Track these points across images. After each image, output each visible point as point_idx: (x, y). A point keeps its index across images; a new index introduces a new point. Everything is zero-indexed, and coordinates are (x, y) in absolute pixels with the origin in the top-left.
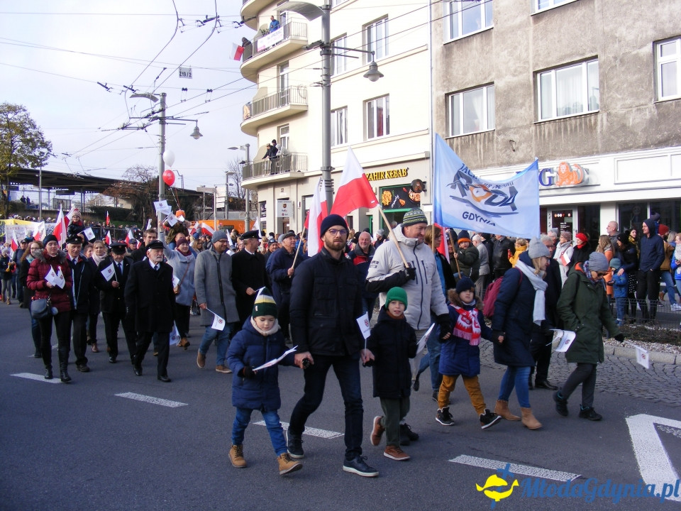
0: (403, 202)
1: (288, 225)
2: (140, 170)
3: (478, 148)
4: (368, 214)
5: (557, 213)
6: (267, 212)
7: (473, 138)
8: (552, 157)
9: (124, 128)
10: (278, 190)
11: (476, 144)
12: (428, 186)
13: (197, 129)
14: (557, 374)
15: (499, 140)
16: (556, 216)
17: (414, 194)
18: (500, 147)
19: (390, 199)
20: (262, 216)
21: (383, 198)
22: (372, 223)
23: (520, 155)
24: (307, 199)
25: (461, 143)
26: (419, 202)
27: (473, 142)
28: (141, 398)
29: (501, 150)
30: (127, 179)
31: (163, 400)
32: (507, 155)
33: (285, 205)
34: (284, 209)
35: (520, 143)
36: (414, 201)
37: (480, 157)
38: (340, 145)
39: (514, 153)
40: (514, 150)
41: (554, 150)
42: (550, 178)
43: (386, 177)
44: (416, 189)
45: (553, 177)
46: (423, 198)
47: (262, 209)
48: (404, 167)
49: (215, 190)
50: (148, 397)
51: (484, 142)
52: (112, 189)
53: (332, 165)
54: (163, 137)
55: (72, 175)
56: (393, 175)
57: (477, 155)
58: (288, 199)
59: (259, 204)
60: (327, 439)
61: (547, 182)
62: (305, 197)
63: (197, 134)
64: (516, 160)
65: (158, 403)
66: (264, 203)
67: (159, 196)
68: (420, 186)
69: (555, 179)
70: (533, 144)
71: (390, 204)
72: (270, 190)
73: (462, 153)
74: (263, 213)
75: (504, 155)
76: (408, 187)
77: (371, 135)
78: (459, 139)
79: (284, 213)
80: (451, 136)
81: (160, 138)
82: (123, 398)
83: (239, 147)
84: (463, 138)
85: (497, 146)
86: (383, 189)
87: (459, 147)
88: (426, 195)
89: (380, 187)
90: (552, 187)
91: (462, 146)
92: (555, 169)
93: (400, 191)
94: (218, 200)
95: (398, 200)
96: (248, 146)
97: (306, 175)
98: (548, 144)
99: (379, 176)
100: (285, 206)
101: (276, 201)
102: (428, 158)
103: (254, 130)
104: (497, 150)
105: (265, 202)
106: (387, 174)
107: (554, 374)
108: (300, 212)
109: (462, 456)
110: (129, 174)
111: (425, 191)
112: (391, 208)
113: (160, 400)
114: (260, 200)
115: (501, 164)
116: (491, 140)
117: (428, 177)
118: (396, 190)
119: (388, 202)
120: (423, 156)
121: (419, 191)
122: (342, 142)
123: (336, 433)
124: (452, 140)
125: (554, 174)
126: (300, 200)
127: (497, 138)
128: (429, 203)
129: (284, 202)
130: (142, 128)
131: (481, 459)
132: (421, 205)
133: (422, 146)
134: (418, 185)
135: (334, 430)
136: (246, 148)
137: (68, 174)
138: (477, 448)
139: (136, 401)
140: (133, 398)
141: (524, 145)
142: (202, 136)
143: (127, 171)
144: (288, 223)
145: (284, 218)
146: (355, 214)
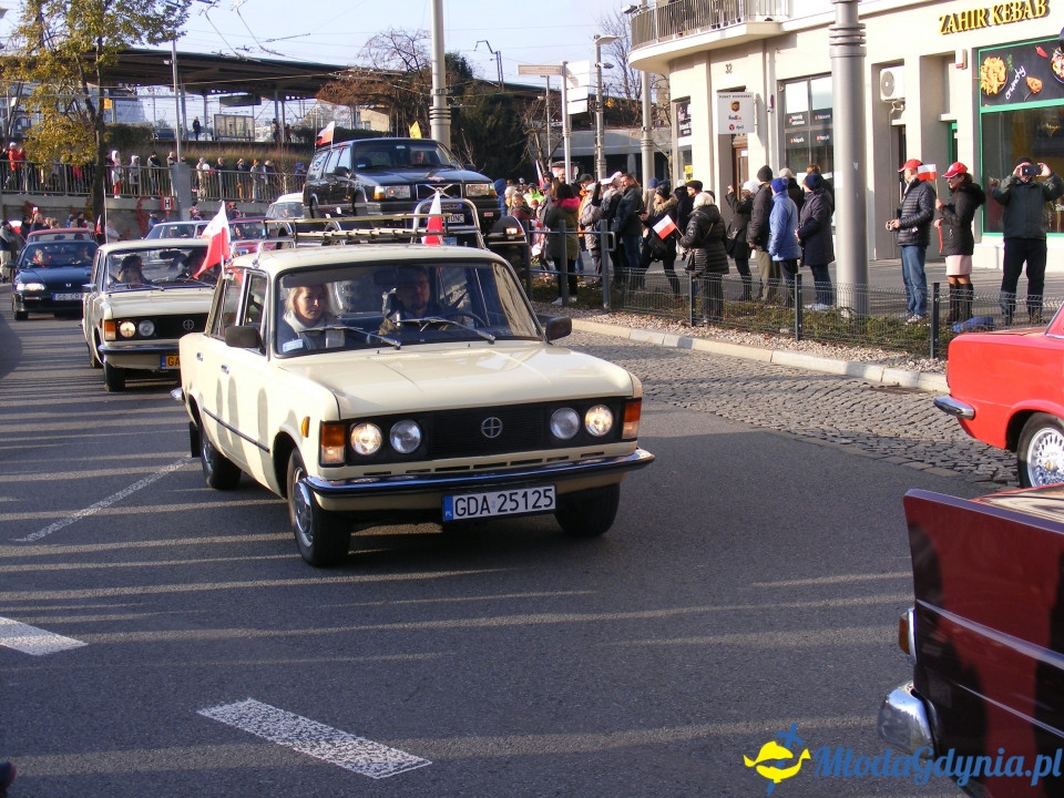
0: (1035, 83)
1: (744, 153)
2: (398, 40)
4: (945, 117)
6: (693, 124)
10: (718, 67)
19: (1003, 77)
20: (681, 134)
21: (983, 75)
22: (955, 142)
24: (789, 87)
30: (368, 64)
33: (737, 103)
34: (734, 114)
43: (991, 21)
47: (682, 117)
49: (564, 71)
56: (1010, 15)
58: (742, 89)
59: (673, 106)
62: (783, 82)
66: (684, 102)
67: (433, 92)
71: (1003, 89)
72: (700, 68)
74: (682, 127)
76: (1051, 44)
79: (735, 123)
86: (983, 53)
89: (976, 49)
93: (1028, 55)
94: (571, 96)
95: (1023, 80)
97: (787, 28)
99: (972, 21)
100: (736, 107)
101: (715, 96)
105: (689, 98)
106: (993, 15)
108: (772, 121)
110: (373, 52)
112: (1004, 102)
114: (676, 93)
118: (1018, 53)
119: (996, 84)
126: (772, 90)
129: (733, 97)
143: (369, 43)
144: (745, 147)
145: (733, 136)
146: (911, 120)
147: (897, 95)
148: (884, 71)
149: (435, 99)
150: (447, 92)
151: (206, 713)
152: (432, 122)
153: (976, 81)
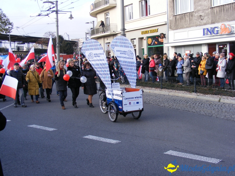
0: (156, 43)
1: (110, 54)
2: (50, 33)
3: (187, 19)
4: (142, 48)
5: (220, 45)
7: (184, 15)
8: (218, 22)
9: (39, 15)
10: (106, 39)
11: (186, 18)
12: (166, 36)
13: (71, 15)
14: (217, 114)
15: (196, 15)
16: (220, 47)
17: (161, 39)
18: (196, 18)
19: (151, 41)
22: (144, 52)
23: (204, 21)
25: (180, 17)
26: (163, 43)
27: (185, 17)
28: (39, 127)
29: (196, 20)
30: (45, 37)
31: (47, 128)
32: (199, 22)
34: (108, 47)
35: (204, 16)
36: (161, 42)
37: (188, 23)
38: (130, 20)
39: (202, 21)
40: (202, 20)
41: (219, 19)
42: (217, 31)
43: (149, 32)
44: (161, 37)
45: (219, 30)
46: (164, 41)
48: (156, 28)
49: (79, 40)
50: (41, 126)
51: (189, 16)
52: (39, 41)
53: (125, 28)
54: (57, 19)
55: (21, 36)
56: (152, 32)
57: (186, 22)
58: (110, 43)
60: (113, 143)
61: (216, 33)
63: (71, 17)
64: (203, 24)
65: (45, 129)
67: (57, 43)
68: (163, 36)
69: (219, 31)
70: (210, 16)
71: (151, 43)
72: (102, 40)
73: (180, 22)
75: (198, 22)
76: (158, 36)
77: (143, 15)
78: (179, 15)
79: (108, 49)
80: (175, 15)
81: (56, 19)
82: (30, 127)
83: (90, 22)
84: (180, 15)
85: (195, 18)
86: (148, 37)
87: (179, 19)
88: (165, 39)
89: (147, 37)
90: (218, 34)
91: (180, 19)
92: (219, 27)
93: (155, 38)
94: (80, 44)
95: (154, 42)
96: (94, 22)
97: (117, 33)
98: (216, 16)
99: (146, 32)
100: (108, 46)
101: (105, 44)
102: (166, 24)
103: (95, 15)
104: (195, 20)
106: (149, 31)
107: (216, 114)
109: (170, 151)
110: (46, 35)
111: (165, 38)
112: (151, 45)
113: (46, 128)
115: (197, 26)
116: (192, 16)
117: (166, 32)
118: (154, 38)
119: (150, 43)
120: (164, 23)
121: (163, 38)
122: (131, 19)
123: (117, 141)
124: (176, 16)
125: (219, 29)
127: (195, 15)
128: (167, 43)
129: (108, 44)
130: (47, 15)
131: (178, 152)
132: (164, 44)
133: (163, 19)
134: (162, 35)
135: (117, 140)
136: (92, 22)
137: (20, 36)
138: (177, 147)
139: (36, 128)
140: (35, 127)
141: (206, 17)
142: (73, 18)
143: (45, 34)
144: (110, 53)
145: (108, 51)
146: (137, 48)
147: (135, 44)
148: (133, 40)
149: (57, 44)
150: (59, 43)
151: (29, 126)
152: (56, 48)
153: (147, 42)
